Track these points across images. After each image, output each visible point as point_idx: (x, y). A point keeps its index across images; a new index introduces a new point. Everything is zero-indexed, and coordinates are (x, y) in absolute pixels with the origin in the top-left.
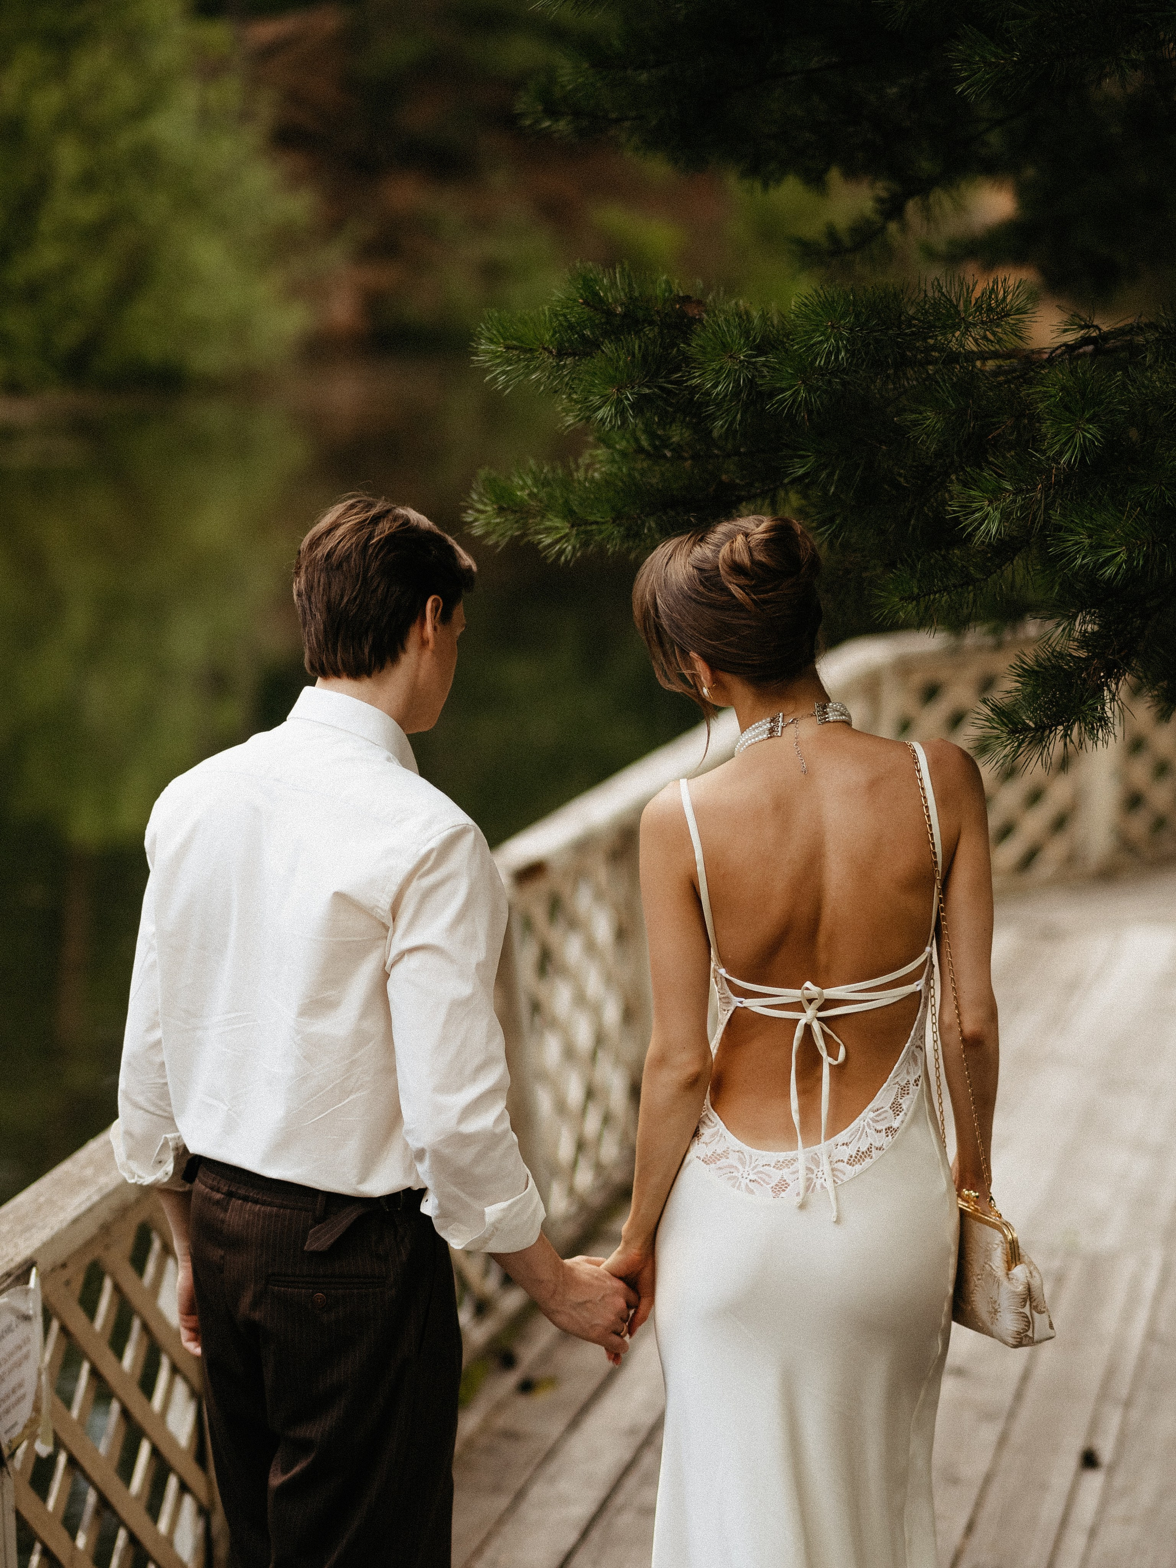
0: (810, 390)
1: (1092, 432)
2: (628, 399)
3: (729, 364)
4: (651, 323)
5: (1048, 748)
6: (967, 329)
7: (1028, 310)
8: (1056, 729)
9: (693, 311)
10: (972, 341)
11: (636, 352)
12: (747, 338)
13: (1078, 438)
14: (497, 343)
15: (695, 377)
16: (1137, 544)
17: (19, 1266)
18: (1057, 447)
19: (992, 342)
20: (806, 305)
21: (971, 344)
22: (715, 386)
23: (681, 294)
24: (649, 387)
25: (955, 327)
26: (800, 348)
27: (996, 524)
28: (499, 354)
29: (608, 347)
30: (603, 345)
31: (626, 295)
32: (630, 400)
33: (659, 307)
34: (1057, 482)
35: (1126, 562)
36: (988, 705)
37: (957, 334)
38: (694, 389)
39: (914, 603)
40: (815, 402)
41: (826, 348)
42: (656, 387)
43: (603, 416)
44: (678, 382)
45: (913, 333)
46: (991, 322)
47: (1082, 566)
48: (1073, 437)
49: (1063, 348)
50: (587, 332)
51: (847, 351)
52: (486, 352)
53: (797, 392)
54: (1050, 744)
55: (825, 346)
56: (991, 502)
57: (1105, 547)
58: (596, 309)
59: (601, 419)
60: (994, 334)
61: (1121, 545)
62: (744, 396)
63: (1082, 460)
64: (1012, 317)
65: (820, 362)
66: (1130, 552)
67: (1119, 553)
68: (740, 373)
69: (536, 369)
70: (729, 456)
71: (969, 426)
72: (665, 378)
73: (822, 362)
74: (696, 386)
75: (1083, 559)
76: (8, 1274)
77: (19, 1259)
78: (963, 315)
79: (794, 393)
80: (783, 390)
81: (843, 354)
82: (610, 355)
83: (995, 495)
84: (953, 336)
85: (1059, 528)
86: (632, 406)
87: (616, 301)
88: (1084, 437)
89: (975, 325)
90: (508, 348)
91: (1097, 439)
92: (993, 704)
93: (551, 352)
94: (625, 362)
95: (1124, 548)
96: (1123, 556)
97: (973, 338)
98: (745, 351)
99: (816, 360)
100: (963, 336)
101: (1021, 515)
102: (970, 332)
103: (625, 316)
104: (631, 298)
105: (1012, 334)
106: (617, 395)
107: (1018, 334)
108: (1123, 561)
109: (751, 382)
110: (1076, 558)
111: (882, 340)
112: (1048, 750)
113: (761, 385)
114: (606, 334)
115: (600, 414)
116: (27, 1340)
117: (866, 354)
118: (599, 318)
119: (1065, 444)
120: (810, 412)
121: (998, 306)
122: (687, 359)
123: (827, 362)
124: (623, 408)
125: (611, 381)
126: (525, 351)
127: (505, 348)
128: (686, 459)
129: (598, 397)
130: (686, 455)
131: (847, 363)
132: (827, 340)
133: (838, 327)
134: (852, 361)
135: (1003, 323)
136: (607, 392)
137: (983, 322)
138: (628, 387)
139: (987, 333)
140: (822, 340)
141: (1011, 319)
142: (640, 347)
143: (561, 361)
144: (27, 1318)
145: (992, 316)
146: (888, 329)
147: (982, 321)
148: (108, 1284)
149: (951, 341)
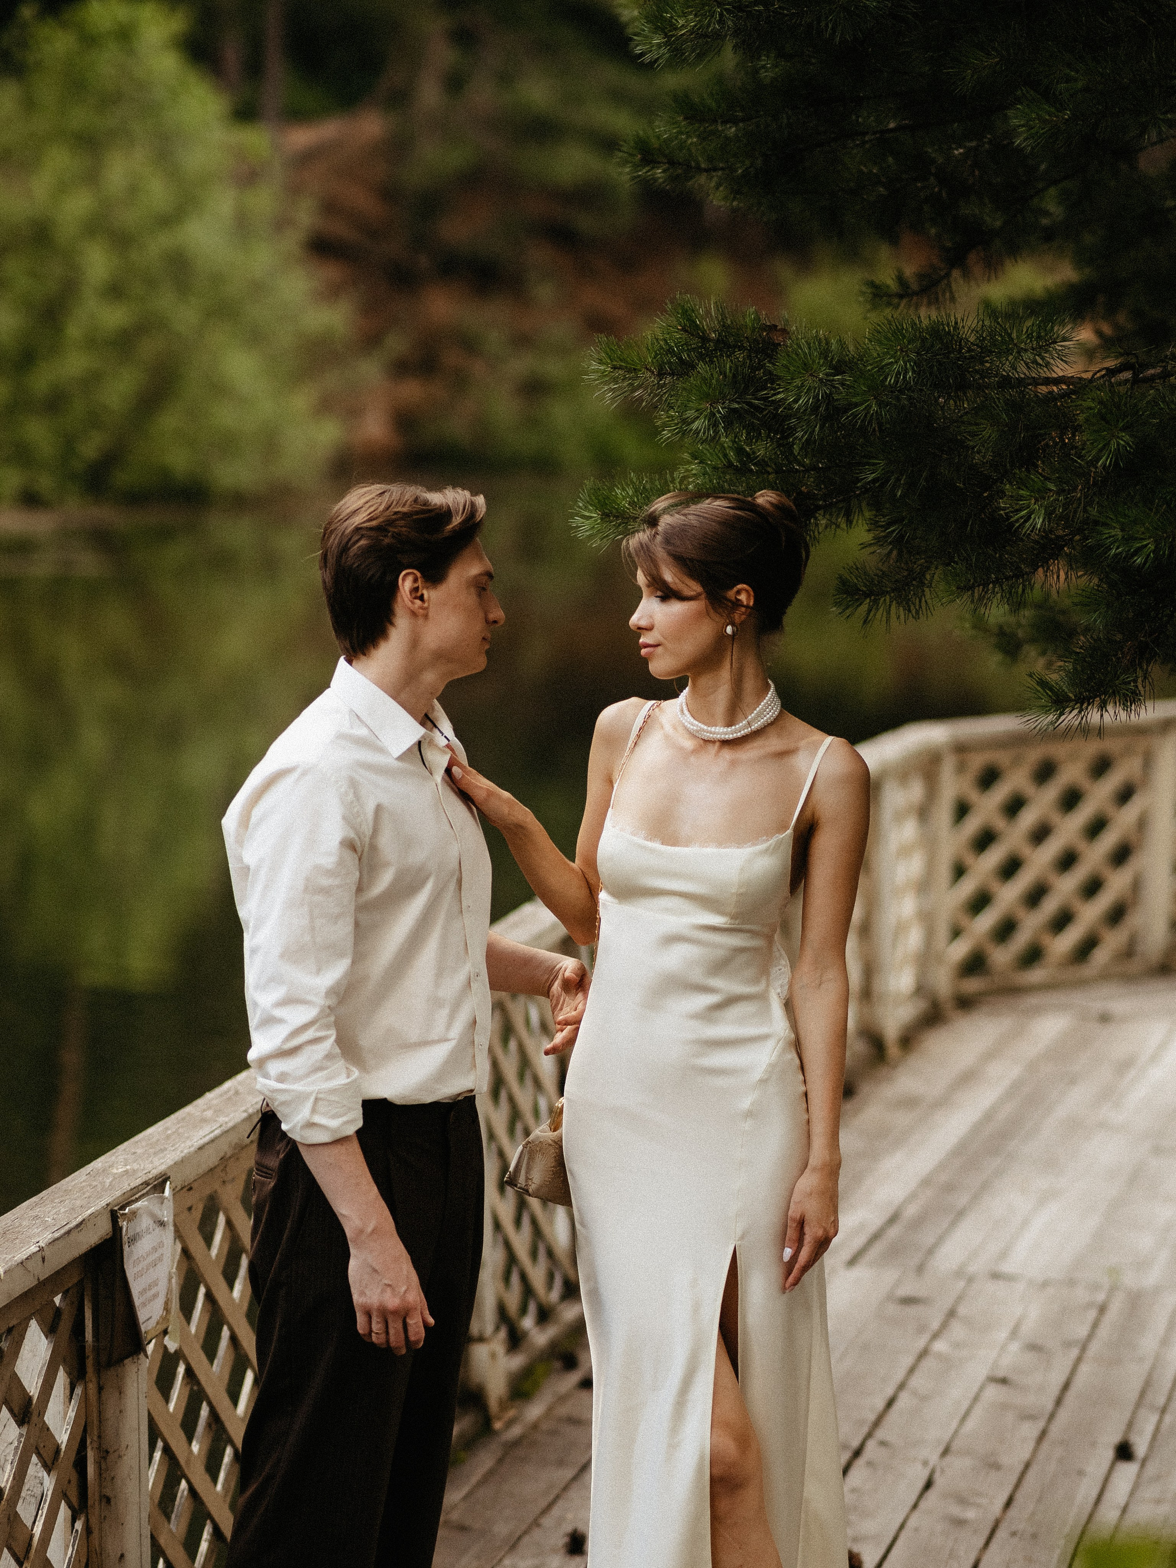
0: (880, 404)
1: (1124, 439)
2: (720, 413)
3: (810, 382)
4: (742, 348)
5: (1087, 717)
6: (1019, 352)
7: (1072, 338)
8: (1093, 701)
9: (778, 338)
10: (1024, 364)
11: (728, 371)
12: (826, 358)
13: (1113, 446)
14: (606, 364)
15: (779, 393)
16: (1163, 536)
17: (156, 1178)
18: (1094, 453)
19: (1041, 365)
20: (879, 332)
21: (1022, 367)
22: (796, 401)
23: (768, 324)
24: (738, 403)
25: (1009, 352)
26: (872, 369)
27: (1041, 520)
28: (607, 373)
29: (702, 368)
30: (698, 366)
31: (719, 322)
32: (721, 414)
33: (748, 333)
34: (1095, 483)
35: (1154, 551)
36: (1034, 679)
37: (1010, 358)
38: (777, 404)
39: (970, 593)
40: (886, 415)
41: (896, 368)
42: (744, 402)
43: (698, 427)
44: (765, 399)
45: (972, 357)
46: (1040, 348)
47: (1116, 555)
48: (1108, 444)
49: (1103, 372)
50: (685, 356)
51: (914, 372)
52: (595, 371)
53: (870, 406)
54: (1088, 713)
55: (895, 366)
56: (1037, 500)
57: (1136, 539)
58: (692, 335)
59: (697, 429)
60: (1043, 359)
61: (1150, 537)
62: (822, 409)
63: (1116, 464)
64: (1059, 344)
65: (890, 380)
66: (1157, 542)
67: (1148, 544)
68: (819, 389)
69: (639, 387)
70: (807, 471)
71: (1020, 437)
72: (753, 395)
73: (892, 381)
74: (780, 401)
75: (1118, 548)
76: (146, 1183)
77: (155, 1172)
78: (1015, 341)
79: (866, 408)
80: (856, 405)
81: (910, 374)
82: (704, 374)
83: (1041, 494)
84: (1007, 359)
85: (1096, 523)
86: (723, 417)
87: (711, 329)
88: (1118, 444)
89: (1026, 350)
90: (614, 368)
91: (1128, 444)
92: (1039, 679)
93: (653, 372)
94: (718, 380)
95: (1152, 539)
96: (1152, 547)
97: (1025, 362)
98: (824, 370)
99: (886, 379)
100: (1016, 359)
101: (1062, 512)
102: (1022, 356)
103: (718, 341)
104: (724, 326)
105: (1058, 358)
106: (711, 409)
107: (1064, 359)
108: (1151, 552)
109: (828, 397)
110: (1111, 549)
111: (944, 362)
112: (1086, 719)
113: (837, 400)
114: (701, 357)
115: (695, 426)
116: (161, 1245)
117: (931, 374)
118: (695, 342)
119: (1101, 450)
120: (880, 425)
121: (1046, 335)
122: (773, 378)
123: (896, 382)
124: (715, 421)
125: (705, 397)
126: (629, 371)
127: (612, 368)
128: (769, 473)
129: (693, 411)
130: (769, 469)
131: (914, 381)
132: (896, 362)
133: (906, 351)
134: (918, 380)
135: (1051, 349)
136: (702, 406)
137: (1033, 349)
138: (720, 403)
139: (1037, 357)
140: (892, 362)
141: (1058, 346)
142: (730, 367)
143: (661, 380)
144: (162, 1224)
145: (1041, 343)
146: (949, 353)
147: (1032, 347)
148: (222, 1219)
149: (1005, 364)
